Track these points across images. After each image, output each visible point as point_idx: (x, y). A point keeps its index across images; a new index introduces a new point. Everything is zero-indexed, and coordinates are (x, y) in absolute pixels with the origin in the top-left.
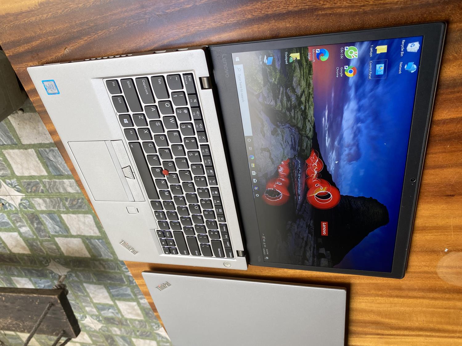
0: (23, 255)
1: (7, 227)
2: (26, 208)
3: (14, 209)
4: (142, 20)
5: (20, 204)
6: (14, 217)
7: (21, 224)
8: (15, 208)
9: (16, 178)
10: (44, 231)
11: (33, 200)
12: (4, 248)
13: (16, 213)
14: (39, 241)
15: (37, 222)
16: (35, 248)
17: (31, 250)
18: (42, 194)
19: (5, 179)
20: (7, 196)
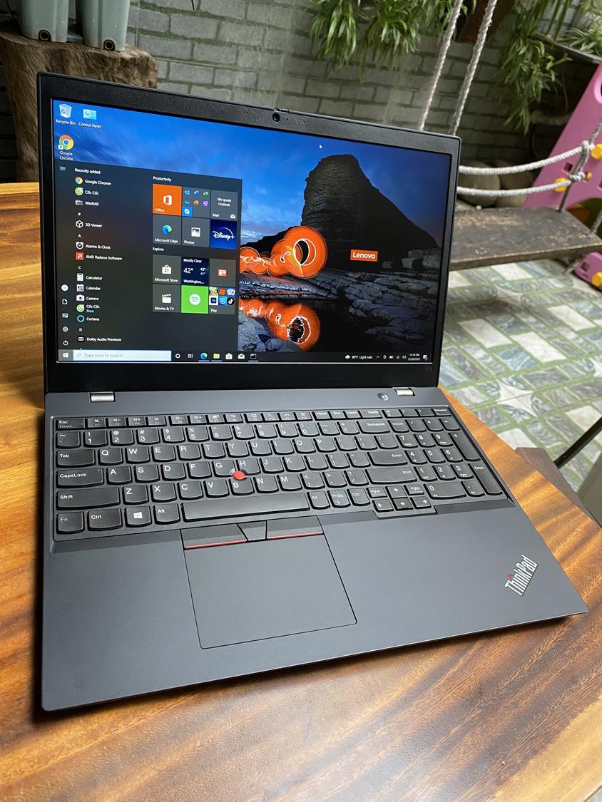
0: (467, 319)
1: (502, 352)
2: (489, 385)
3: (504, 379)
4: (506, 683)
5: (498, 389)
6: (500, 368)
7: (486, 361)
8: (502, 381)
9: (517, 424)
10: (452, 359)
11: (483, 398)
12: (494, 322)
13: (499, 374)
14: (453, 342)
15: (467, 369)
16: (456, 332)
17: (460, 328)
18: (475, 410)
19: (531, 420)
20: (520, 396)
